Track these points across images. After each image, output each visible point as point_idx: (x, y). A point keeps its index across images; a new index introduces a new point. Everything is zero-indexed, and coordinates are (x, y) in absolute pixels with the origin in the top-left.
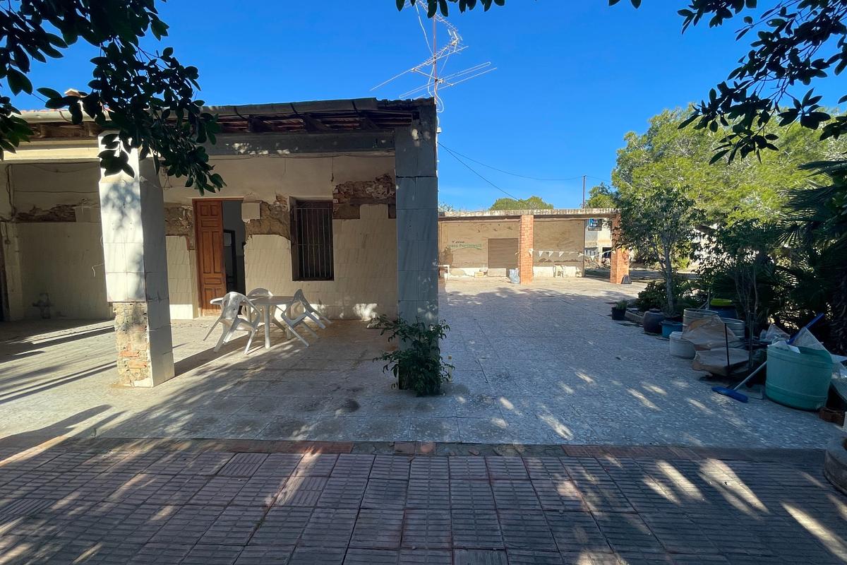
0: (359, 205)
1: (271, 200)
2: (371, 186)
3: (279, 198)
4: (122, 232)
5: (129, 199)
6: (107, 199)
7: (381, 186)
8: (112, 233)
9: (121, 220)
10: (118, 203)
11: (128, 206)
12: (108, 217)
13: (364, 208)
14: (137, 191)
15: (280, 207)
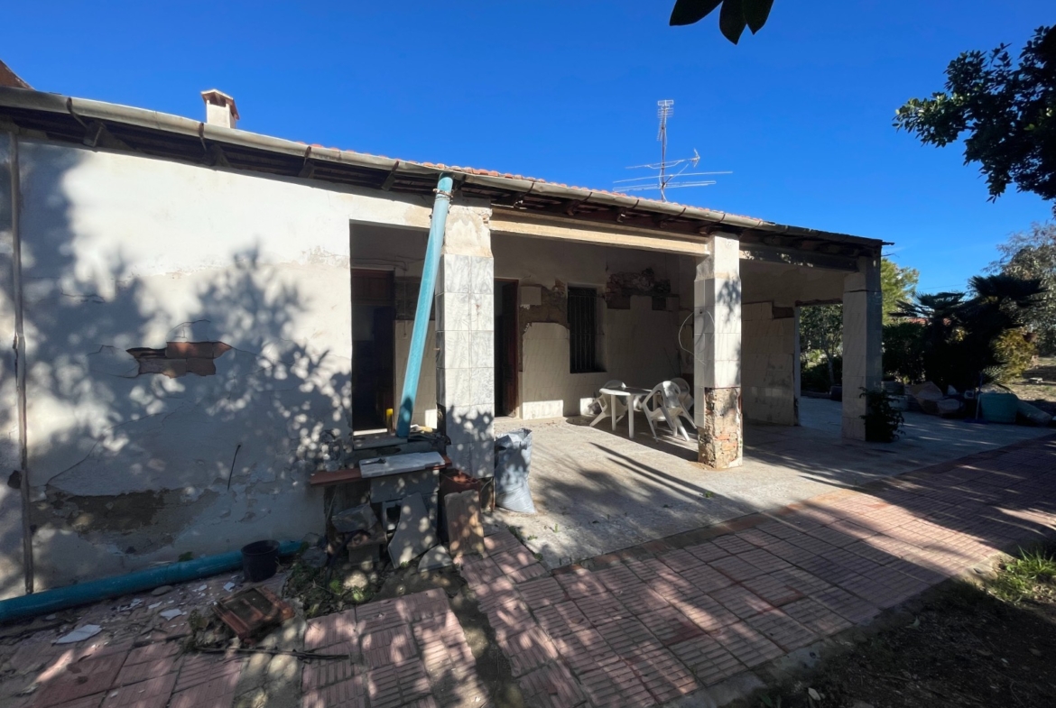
0: (629, 296)
1: (550, 285)
2: (636, 278)
3: (558, 284)
4: (728, 325)
5: (734, 296)
6: (721, 295)
7: (644, 279)
8: (722, 324)
9: (729, 315)
10: (727, 299)
11: (733, 301)
12: (720, 310)
13: (634, 298)
14: (740, 289)
15: (558, 293)
